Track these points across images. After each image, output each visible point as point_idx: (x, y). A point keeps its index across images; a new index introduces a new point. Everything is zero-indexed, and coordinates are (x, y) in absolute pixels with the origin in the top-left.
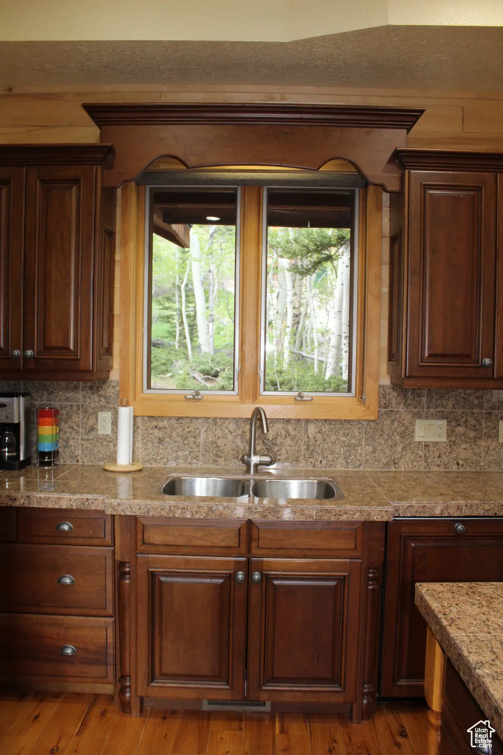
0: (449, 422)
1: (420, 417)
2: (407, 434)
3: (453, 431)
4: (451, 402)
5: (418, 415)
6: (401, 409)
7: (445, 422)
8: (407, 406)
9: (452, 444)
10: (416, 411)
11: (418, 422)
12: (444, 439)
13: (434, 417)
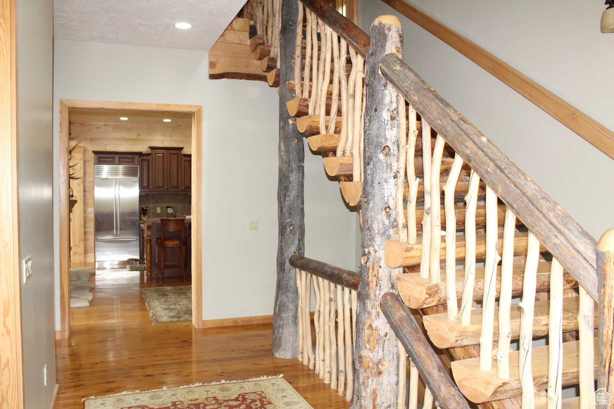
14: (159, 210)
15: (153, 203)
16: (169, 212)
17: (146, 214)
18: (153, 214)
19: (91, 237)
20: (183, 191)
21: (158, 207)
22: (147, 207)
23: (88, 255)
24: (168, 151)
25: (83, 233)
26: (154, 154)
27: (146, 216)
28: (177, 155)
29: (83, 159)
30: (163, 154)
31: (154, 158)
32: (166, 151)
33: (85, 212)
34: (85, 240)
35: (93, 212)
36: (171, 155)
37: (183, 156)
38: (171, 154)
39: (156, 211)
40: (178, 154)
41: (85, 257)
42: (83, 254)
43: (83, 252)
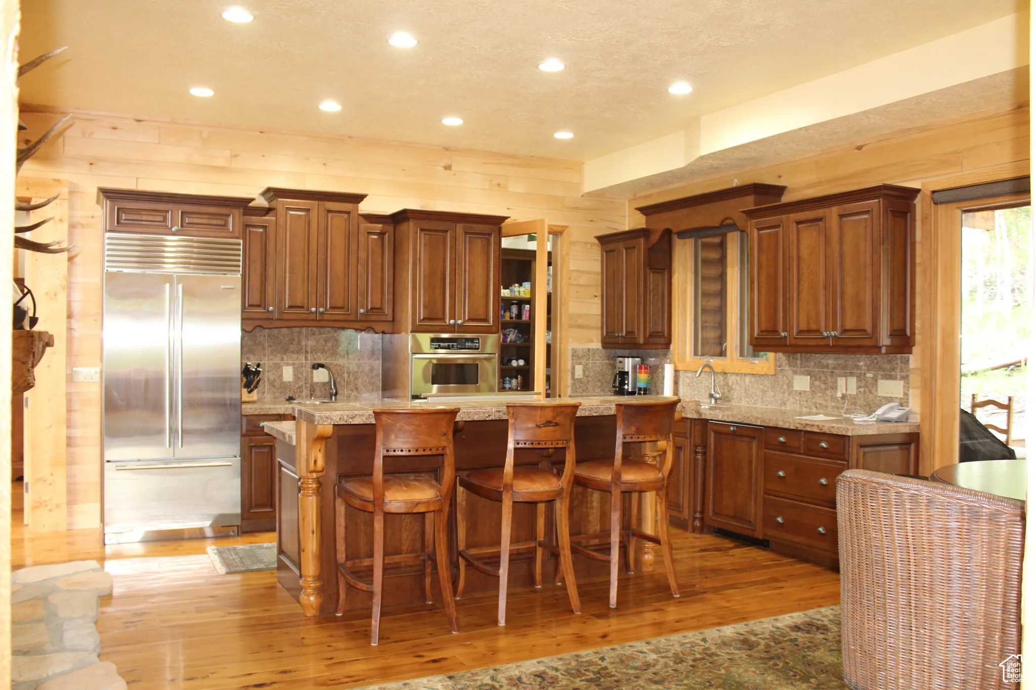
0: (811, 377)
1: (797, 374)
2: (790, 385)
3: (813, 384)
4: (812, 364)
5: (795, 373)
6: (787, 368)
7: (809, 377)
8: (790, 366)
9: (813, 392)
10: (795, 369)
11: (796, 377)
12: (808, 389)
13: (803, 373)
14: (288, 374)
15: (272, 353)
16: (316, 380)
17: (256, 387)
18: (272, 384)
19: (89, 453)
20: (361, 321)
21: (288, 364)
22: (258, 365)
23: (78, 508)
24: (320, 202)
25: (64, 441)
26: (281, 210)
27: (255, 391)
28: (346, 216)
29: (66, 218)
30: (308, 210)
31: (281, 221)
32: (316, 202)
33: (70, 378)
34: (71, 462)
35: (97, 378)
36: (330, 215)
37: (362, 219)
38: (329, 211)
39: (281, 376)
40: (348, 213)
41: (70, 514)
42: (64, 506)
43: (63, 499)
